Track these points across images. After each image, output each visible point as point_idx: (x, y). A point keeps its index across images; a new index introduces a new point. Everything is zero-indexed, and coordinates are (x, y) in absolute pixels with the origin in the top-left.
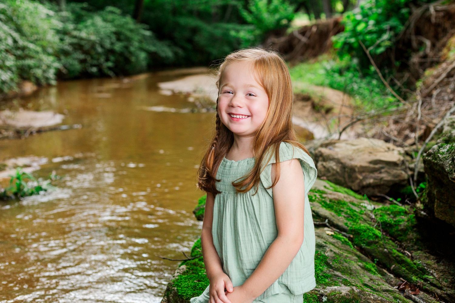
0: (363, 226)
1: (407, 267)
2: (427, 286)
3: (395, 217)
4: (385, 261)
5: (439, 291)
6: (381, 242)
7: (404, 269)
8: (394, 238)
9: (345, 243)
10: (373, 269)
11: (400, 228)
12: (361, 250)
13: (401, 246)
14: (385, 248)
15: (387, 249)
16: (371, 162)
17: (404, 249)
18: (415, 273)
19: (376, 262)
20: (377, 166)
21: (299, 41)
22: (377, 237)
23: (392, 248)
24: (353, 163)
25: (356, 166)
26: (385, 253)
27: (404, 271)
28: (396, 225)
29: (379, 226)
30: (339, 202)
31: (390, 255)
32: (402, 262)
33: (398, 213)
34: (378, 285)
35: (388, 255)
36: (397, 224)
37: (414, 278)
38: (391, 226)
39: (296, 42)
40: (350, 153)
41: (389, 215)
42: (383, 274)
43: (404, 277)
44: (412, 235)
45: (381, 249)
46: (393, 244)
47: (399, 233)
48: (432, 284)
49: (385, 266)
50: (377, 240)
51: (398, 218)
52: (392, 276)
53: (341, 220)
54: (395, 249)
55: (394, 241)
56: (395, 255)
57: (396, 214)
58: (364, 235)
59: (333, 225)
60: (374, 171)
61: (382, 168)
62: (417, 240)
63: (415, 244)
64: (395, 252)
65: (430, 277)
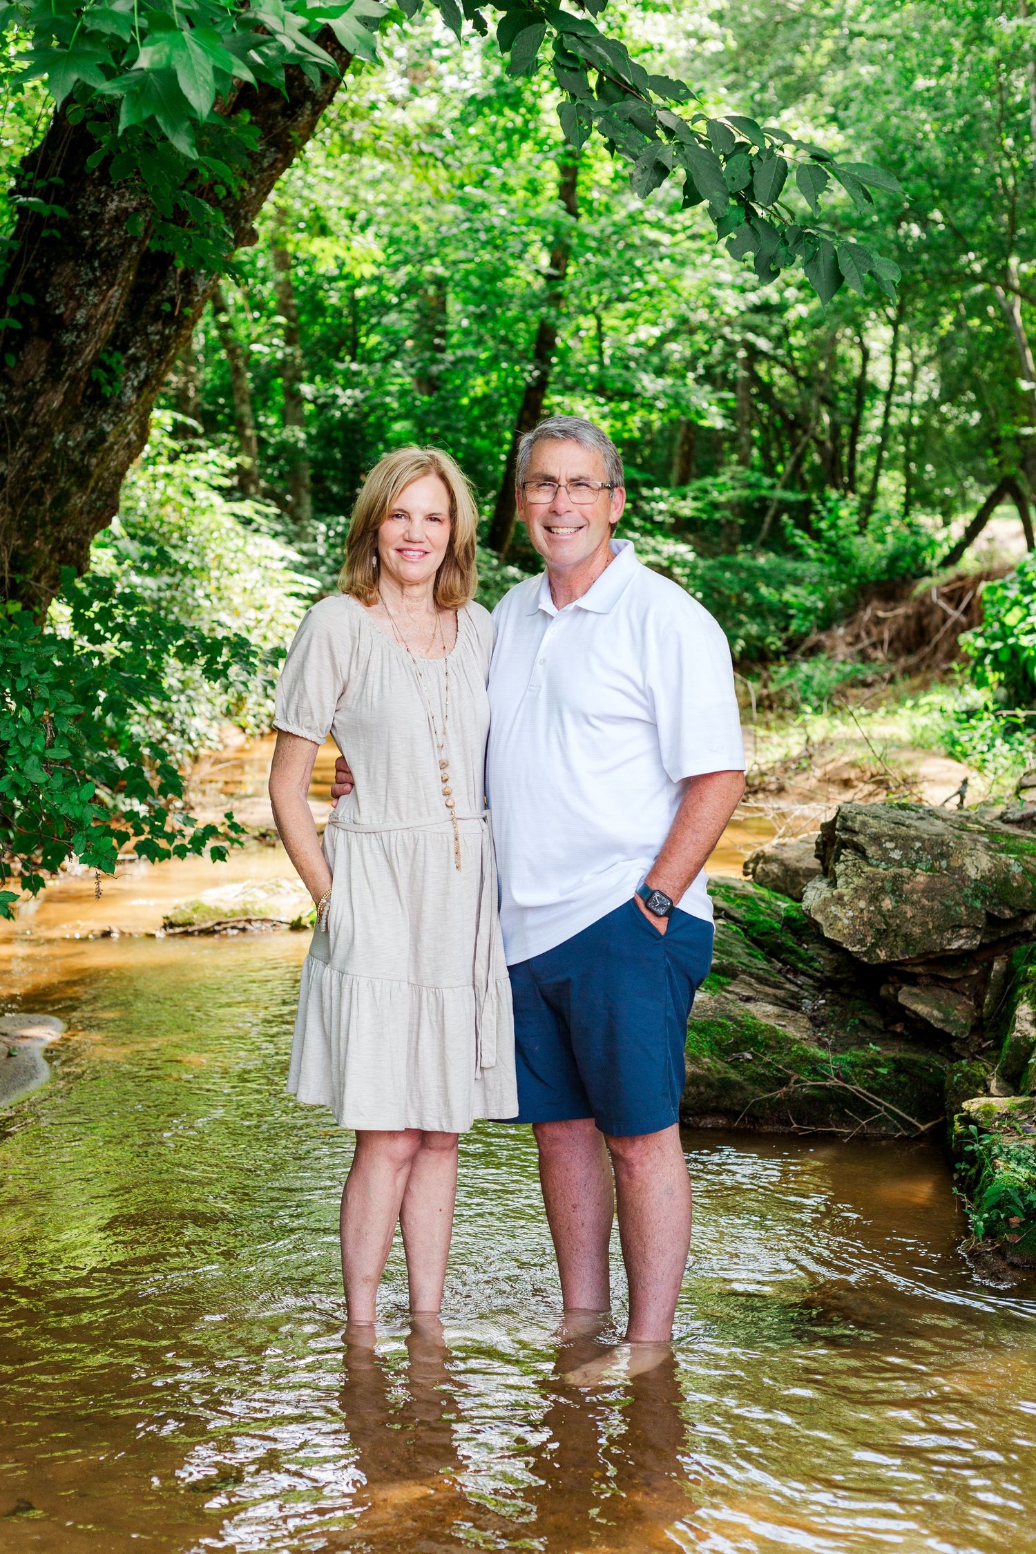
0: (762, 918)
2: (811, 971)
6: (778, 934)
9: (736, 932)
12: (754, 940)
18: (802, 961)
21: (945, 618)
22: (774, 928)
30: (745, 897)
32: (794, 952)
34: (757, 965)
35: (782, 947)
37: (800, 965)
39: (935, 619)
42: (770, 962)
43: (790, 965)
45: (775, 940)
50: (774, 932)
53: (739, 913)
58: (761, 927)
59: (728, 916)
64: (790, 943)
65: (816, 965)
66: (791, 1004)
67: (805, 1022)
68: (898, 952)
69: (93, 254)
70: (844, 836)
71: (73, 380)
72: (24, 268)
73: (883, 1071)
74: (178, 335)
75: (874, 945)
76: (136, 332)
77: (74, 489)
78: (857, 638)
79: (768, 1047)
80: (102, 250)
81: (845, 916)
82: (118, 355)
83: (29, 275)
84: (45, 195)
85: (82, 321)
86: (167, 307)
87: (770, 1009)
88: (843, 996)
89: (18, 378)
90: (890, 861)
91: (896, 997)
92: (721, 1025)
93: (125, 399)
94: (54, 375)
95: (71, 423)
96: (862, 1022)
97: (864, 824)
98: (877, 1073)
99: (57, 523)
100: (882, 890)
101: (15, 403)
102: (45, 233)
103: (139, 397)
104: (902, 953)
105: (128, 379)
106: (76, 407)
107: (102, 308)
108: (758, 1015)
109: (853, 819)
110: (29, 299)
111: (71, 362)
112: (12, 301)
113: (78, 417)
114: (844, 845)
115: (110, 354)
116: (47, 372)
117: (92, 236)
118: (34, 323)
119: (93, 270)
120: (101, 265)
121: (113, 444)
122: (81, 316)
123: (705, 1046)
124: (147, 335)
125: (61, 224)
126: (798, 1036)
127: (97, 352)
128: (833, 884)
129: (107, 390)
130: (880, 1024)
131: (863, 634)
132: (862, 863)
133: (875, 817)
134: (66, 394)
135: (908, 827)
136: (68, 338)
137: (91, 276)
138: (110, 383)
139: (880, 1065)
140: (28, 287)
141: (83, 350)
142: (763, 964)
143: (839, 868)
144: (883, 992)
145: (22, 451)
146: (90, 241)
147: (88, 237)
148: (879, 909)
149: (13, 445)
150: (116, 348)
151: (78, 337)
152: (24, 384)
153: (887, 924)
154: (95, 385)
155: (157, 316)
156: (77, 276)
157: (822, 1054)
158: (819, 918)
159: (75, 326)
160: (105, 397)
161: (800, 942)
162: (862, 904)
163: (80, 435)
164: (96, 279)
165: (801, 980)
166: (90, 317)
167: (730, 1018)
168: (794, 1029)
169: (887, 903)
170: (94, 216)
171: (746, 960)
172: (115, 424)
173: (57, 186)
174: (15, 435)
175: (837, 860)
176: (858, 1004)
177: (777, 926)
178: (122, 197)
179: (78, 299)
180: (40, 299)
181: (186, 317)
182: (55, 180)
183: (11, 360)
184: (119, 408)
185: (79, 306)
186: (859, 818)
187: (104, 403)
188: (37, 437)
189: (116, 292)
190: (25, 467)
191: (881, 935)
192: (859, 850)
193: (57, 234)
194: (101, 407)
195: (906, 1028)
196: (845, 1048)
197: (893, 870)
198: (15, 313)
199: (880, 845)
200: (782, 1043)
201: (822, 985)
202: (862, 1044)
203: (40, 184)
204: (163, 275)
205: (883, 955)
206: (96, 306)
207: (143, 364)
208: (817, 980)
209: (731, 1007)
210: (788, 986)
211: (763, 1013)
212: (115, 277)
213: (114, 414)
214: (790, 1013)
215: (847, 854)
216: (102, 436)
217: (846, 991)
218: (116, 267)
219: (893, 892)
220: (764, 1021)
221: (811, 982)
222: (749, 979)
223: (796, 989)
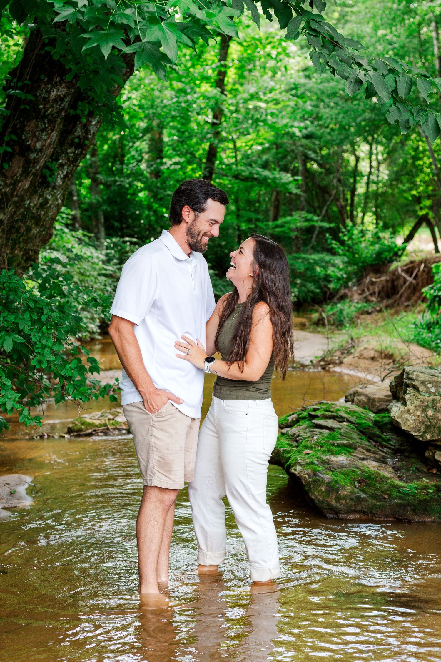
0: (364, 421)
1: (382, 439)
2: (389, 446)
4: (371, 436)
5: (393, 447)
6: (372, 429)
7: (380, 439)
8: (379, 428)
9: (353, 428)
10: (364, 439)
12: (361, 432)
14: (373, 431)
16: (386, 396)
17: (384, 432)
18: (385, 441)
19: (367, 436)
20: (389, 398)
22: (369, 426)
23: (376, 431)
25: (376, 398)
26: (373, 433)
28: (381, 422)
29: (373, 422)
30: (355, 412)
32: (380, 437)
33: (385, 417)
35: (374, 435)
37: (384, 443)
38: (379, 422)
39: (401, 282)
40: (375, 391)
41: (379, 418)
42: (369, 442)
43: (379, 443)
44: (389, 426)
45: (371, 431)
46: (378, 430)
47: (383, 425)
48: (391, 445)
49: (371, 438)
50: (370, 428)
52: (374, 442)
53: (353, 419)
58: (363, 425)
59: (348, 421)
62: (391, 428)
63: (390, 430)
64: (378, 433)
65: (391, 442)
66: (383, 461)
67: (390, 469)
68: (435, 435)
69: (45, 116)
70: (408, 382)
71: (35, 175)
72: (11, 124)
73: (431, 491)
74: (81, 153)
75: (425, 432)
76: (62, 152)
77: (33, 226)
78: (363, 291)
79: (376, 481)
80: (48, 115)
81: (411, 419)
82: (54, 163)
83: (14, 126)
84: (21, 89)
85: (39, 147)
86: (77, 140)
87: (375, 464)
88: (406, 457)
89: (9, 174)
90: (430, 393)
91: (434, 457)
92: (354, 471)
93: (57, 184)
94: (26, 173)
95: (32, 195)
96: (416, 468)
97: (417, 376)
98: (428, 492)
99: (26, 242)
100: (427, 406)
101: (8, 186)
102: (22, 107)
103: (63, 182)
104: (438, 436)
105: (59, 174)
106: (35, 187)
107: (48, 141)
108: (370, 466)
109: (412, 374)
110: (15, 138)
111: (33, 167)
112: (7, 138)
113: (35, 192)
114: (408, 386)
115: (51, 163)
116: (23, 171)
117: (44, 108)
118: (17, 148)
119: (45, 124)
120: (48, 122)
121: (51, 204)
122: (38, 145)
123: (347, 481)
124: (67, 153)
125: (30, 102)
126: (389, 476)
127: (46, 162)
128: (405, 404)
129: (50, 179)
130: (425, 470)
131: (366, 290)
132: (418, 394)
133: (422, 373)
134: (31, 182)
135: (437, 377)
136: (33, 155)
137: (43, 126)
138: (51, 176)
139: (429, 488)
140: (14, 132)
141: (39, 161)
142: (367, 443)
143: (407, 397)
144: (427, 454)
145: (10, 209)
146: (43, 110)
147: (42, 109)
148: (426, 415)
149: (7, 205)
150: (53, 160)
151: (37, 155)
152: (12, 177)
153: (430, 422)
154: (44, 177)
155: (72, 144)
156: (37, 126)
157: (401, 484)
158: (399, 420)
159: (36, 150)
160: (48, 182)
161: (382, 432)
162: (419, 413)
163: (36, 201)
164: (46, 128)
165: (385, 450)
166: (43, 146)
167: (357, 468)
168: (387, 473)
169: (430, 413)
170: (45, 99)
171: (359, 441)
172: (52, 196)
173: (28, 85)
174: (8, 200)
175: (405, 393)
176: (413, 460)
177: (371, 425)
178: (58, 90)
179: (37, 137)
180: (20, 137)
181: (86, 145)
182: (27, 82)
183: (6, 166)
184: (54, 188)
185: (38, 141)
186: (415, 373)
187: (48, 186)
188: (18, 202)
189: (55, 134)
190: (12, 216)
191: (428, 427)
192: (416, 388)
193: (28, 107)
194: (46, 188)
195: (438, 471)
196: (411, 481)
197: (432, 397)
198: (8, 144)
199: (425, 386)
200: (383, 479)
201: (396, 452)
202: (419, 478)
203: (20, 84)
204: (75, 126)
205: (428, 437)
206: (45, 140)
207: (66, 167)
208: (393, 450)
209: (356, 463)
210: (380, 452)
211: (372, 465)
212: (54, 127)
213: (52, 191)
214: (384, 465)
215: (410, 390)
216: (46, 201)
217: (407, 454)
218: (55, 122)
219: (433, 407)
220: (373, 469)
221: (390, 451)
222: (362, 450)
223: (384, 454)
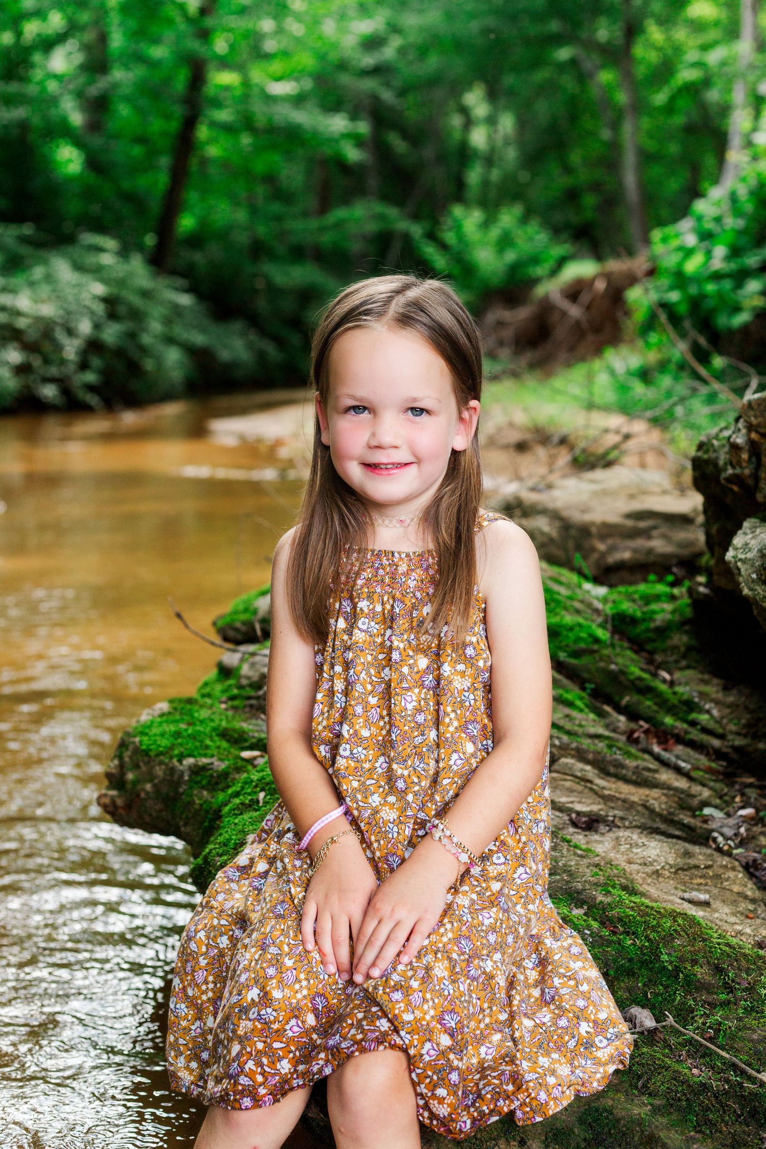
1: (657, 700)
2: (695, 735)
3: (647, 603)
4: (609, 690)
5: (716, 743)
6: (606, 652)
7: (648, 703)
8: (638, 645)
10: (579, 703)
11: (652, 625)
13: (651, 662)
14: (612, 663)
15: (616, 664)
16: (630, 516)
17: (659, 667)
18: (672, 710)
19: (588, 691)
20: (643, 524)
21: (564, 314)
22: (597, 640)
23: (628, 663)
24: (588, 518)
25: (593, 523)
26: (611, 673)
27: (649, 707)
28: (644, 620)
29: (606, 621)
31: (622, 678)
32: (646, 690)
33: (657, 598)
34: (580, 726)
35: (618, 679)
36: (649, 617)
37: (669, 720)
38: (633, 621)
39: (555, 317)
40: (584, 498)
41: (634, 601)
42: (601, 714)
43: (647, 720)
44: (680, 639)
45: (602, 664)
46: (634, 656)
47: (650, 635)
48: (705, 730)
49: (609, 700)
50: (596, 647)
51: (654, 606)
52: (622, 718)
54: (636, 666)
55: (636, 652)
56: (632, 677)
57: (648, 599)
58: (567, 637)
60: (634, 534)
61: (655, 528)
62: (689, 649)
63: (684, 656)
65: (704, 718)
66: (685, 826)
126: (748, 933)
142: (593, 724)
161: (653, 667)
165: (681, 757)
168: (729, 912)
177: (599, 633)
208: (718, 755)
210: (665, 776)
211: (641, 865)
214: (698, 857)
220: (658, 895)
221: (703, 761)
222: (580, 767)
223: (682, 783)
